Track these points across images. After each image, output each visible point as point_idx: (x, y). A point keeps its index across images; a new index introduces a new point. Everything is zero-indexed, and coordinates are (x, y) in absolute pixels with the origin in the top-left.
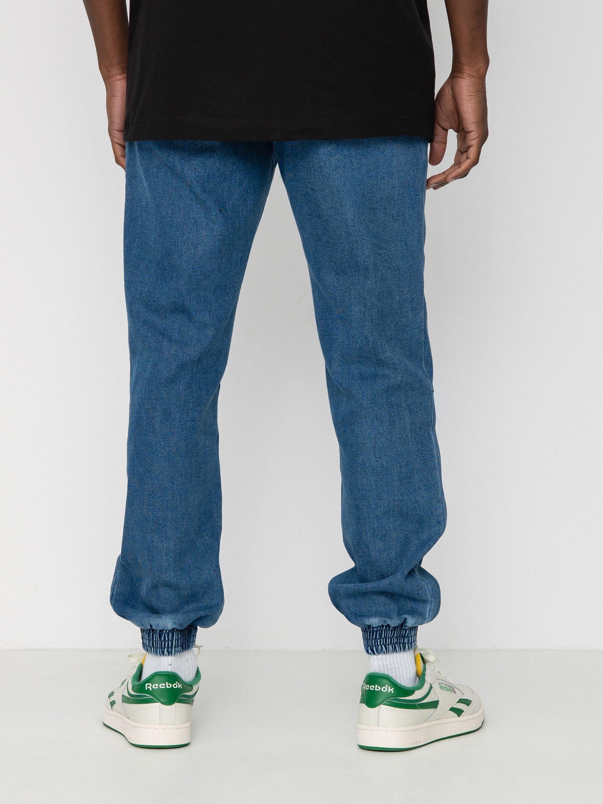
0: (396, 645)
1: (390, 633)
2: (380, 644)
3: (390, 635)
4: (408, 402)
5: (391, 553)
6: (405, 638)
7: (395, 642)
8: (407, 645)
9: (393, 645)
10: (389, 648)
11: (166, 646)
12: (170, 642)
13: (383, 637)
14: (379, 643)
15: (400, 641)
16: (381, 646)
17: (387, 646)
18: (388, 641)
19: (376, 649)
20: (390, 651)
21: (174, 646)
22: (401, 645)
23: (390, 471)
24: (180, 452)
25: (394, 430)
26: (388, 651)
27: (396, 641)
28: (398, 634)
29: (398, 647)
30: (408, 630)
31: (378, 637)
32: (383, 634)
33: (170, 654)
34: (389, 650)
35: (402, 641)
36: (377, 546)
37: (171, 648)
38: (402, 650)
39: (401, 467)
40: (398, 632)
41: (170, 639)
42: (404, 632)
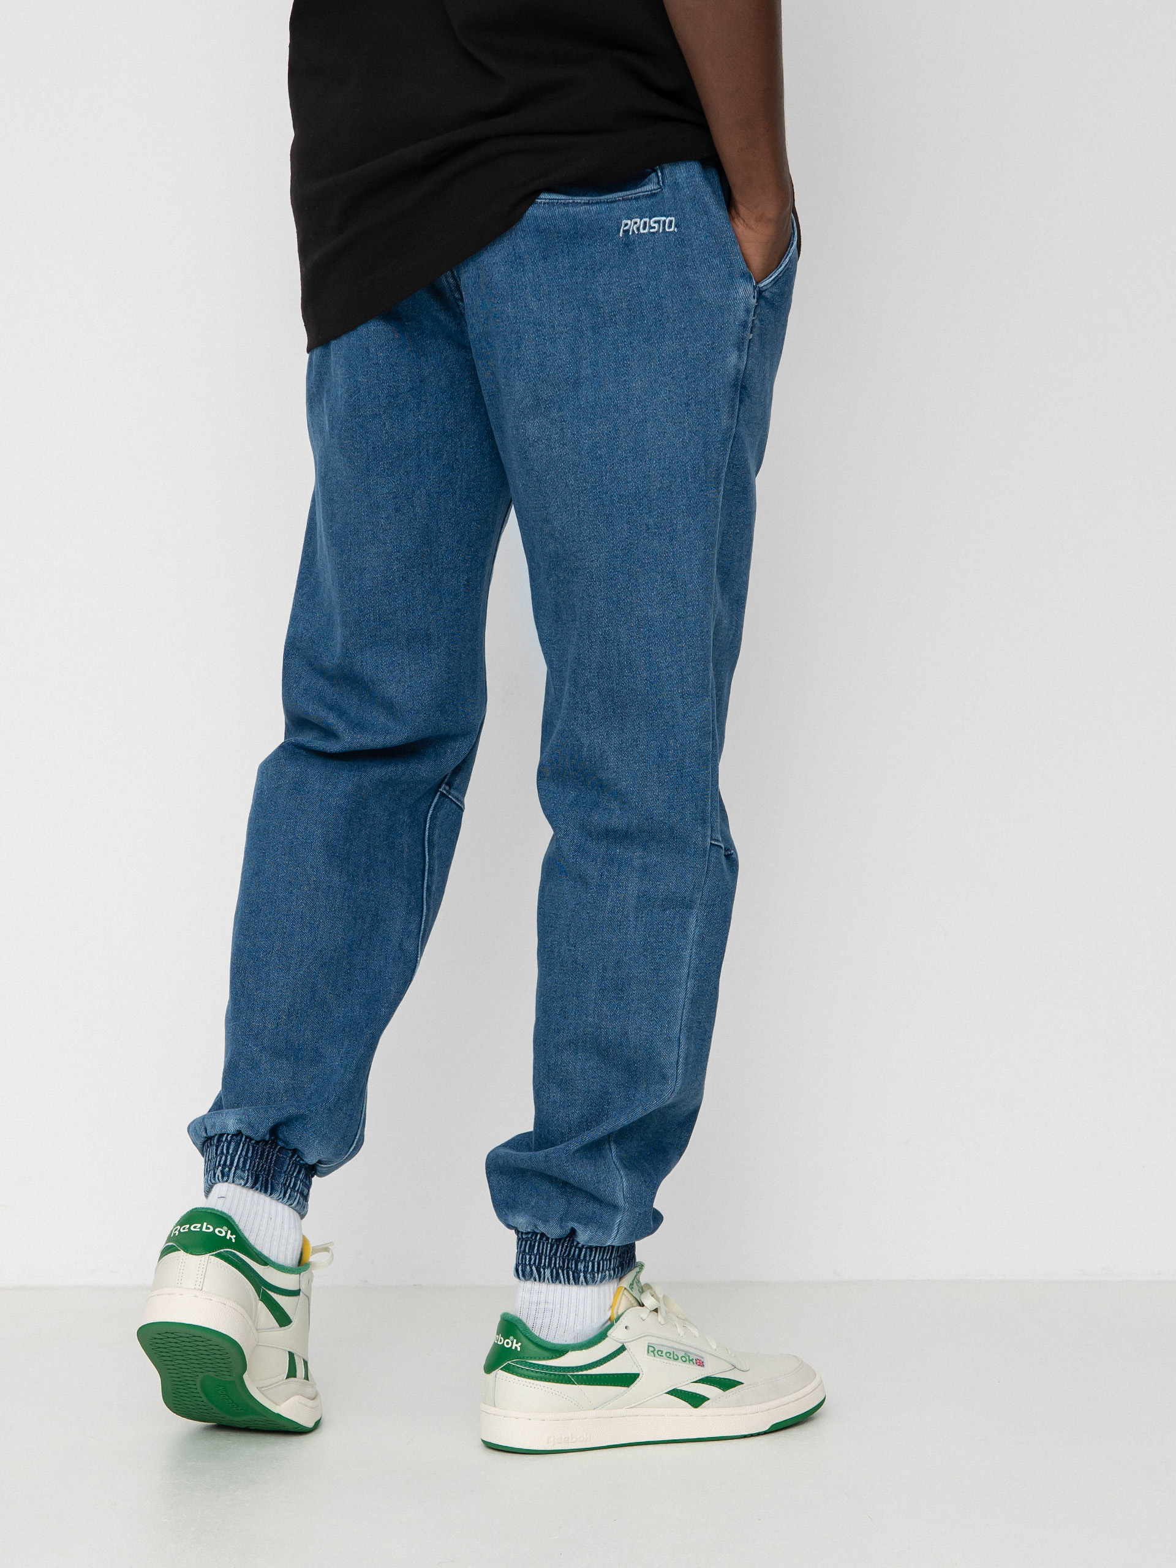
0: (560, 1271)
1: (549, 1249)
2: (530, 1264)
3: (548, 1252)
4: (647, 860)
5: (573, 1113)
6: (579, 1262)
7: (557, 1266)
8: (582, 1274)
9: (554, 1270)
10: (544, 1273)
11: (222, 1162)
12: (229, 1157)
13: (535, 1252)
14: (527, 1261)
15: (570, 1265)
16: (531, 1268)
17: (542, 1270)
18: (543, 1261)
19: (522, 1270)
20: (546, 1279)
21: (235, 1164)
22: (571, 1273)
23: (587, 972)
24: (312, 843)
25: (603, 903)
26: (542, 1277)
27: (561, 1263)
28: (565, 1253)
29: (563, 1274)
30: (584, 1250)
31: (527, 1251)
32: (536, 1248)
33: (225, 1179)
34: (544, 1277)
35: (573, 1266)
36: (551, 1097)
37: (229, 1168)
38: (572, 1281)
39: (605, 969)
40: (566, 1250)
41: (231, 1152)
42: (577, 1252)
